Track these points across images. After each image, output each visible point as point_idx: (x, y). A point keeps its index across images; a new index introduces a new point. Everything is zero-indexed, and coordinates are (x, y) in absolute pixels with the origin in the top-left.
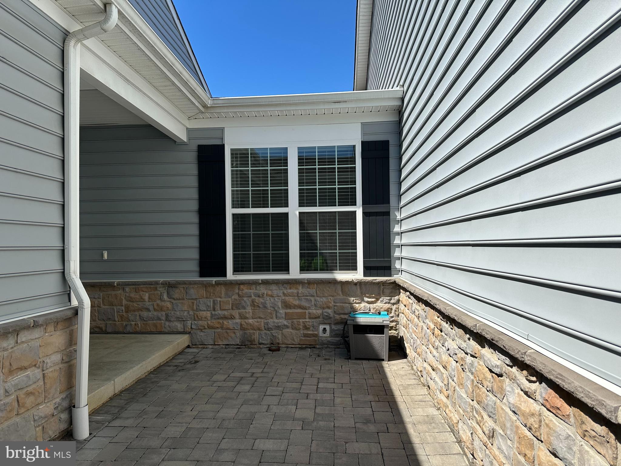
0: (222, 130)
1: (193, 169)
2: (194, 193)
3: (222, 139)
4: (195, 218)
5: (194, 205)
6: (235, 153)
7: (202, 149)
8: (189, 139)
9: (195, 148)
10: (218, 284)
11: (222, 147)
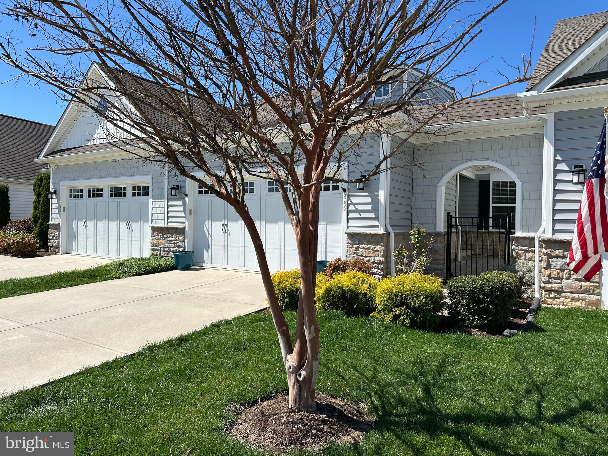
0: (489, 174)
1: (477, 189)
2: (477, 198)
3: (489, 178)
4: (477, 208)
5: (477, 203)
6: (494, 183)
7: (481, 182)
8: (476, 178)
9: (478, 181)
10: (486, 232)
11: (489, 181)
